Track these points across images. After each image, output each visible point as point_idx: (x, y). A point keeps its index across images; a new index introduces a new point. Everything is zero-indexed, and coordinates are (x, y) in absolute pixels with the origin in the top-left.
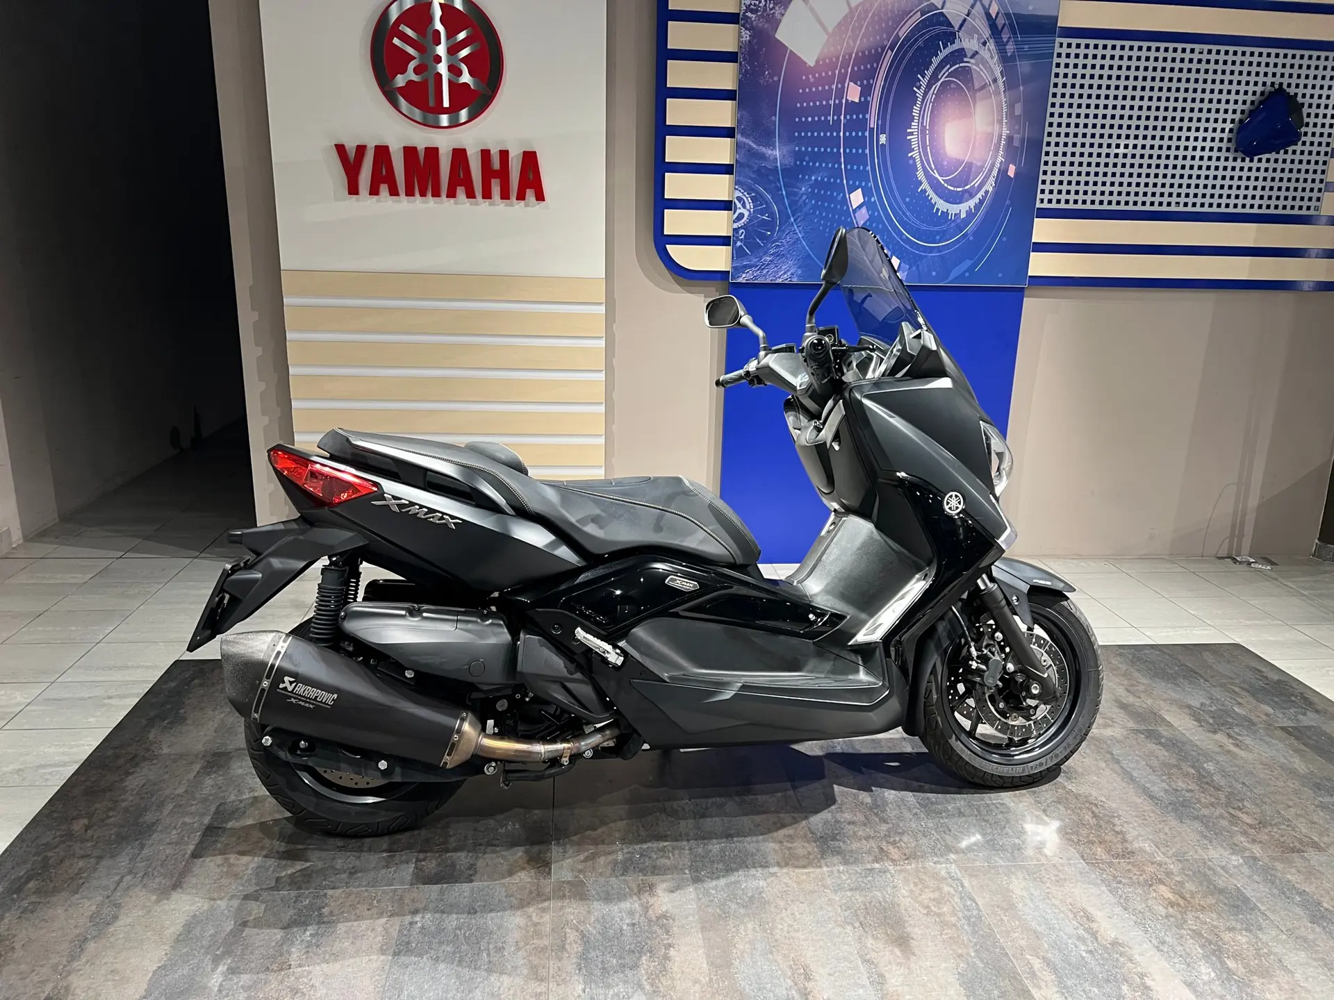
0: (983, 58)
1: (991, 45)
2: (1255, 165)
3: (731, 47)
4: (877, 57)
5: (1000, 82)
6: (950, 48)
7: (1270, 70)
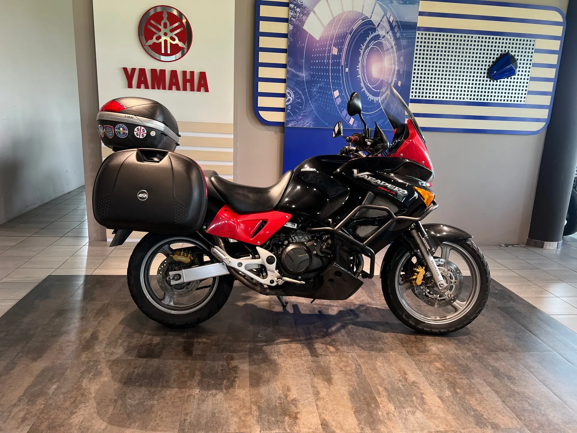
0: (387, 38)
1: (390, 33)
2: (498, 83)
3: (284, 31)
4: (344, 37)
5: (394, 48)
6: (374, 34)
7: (504, 45)
